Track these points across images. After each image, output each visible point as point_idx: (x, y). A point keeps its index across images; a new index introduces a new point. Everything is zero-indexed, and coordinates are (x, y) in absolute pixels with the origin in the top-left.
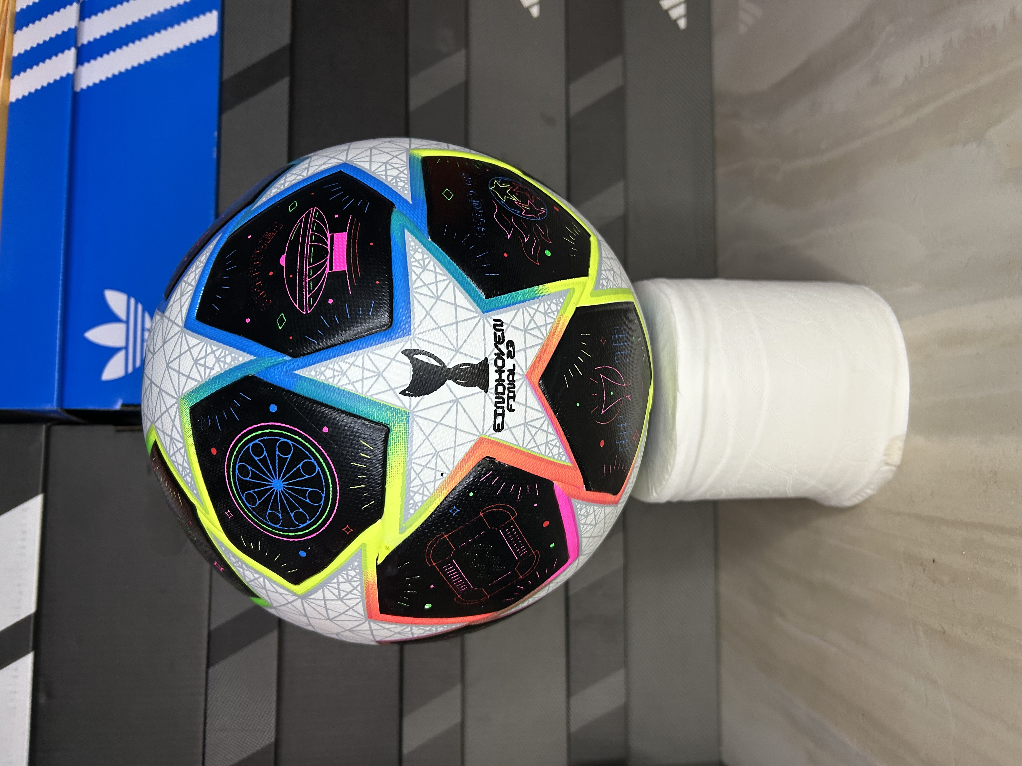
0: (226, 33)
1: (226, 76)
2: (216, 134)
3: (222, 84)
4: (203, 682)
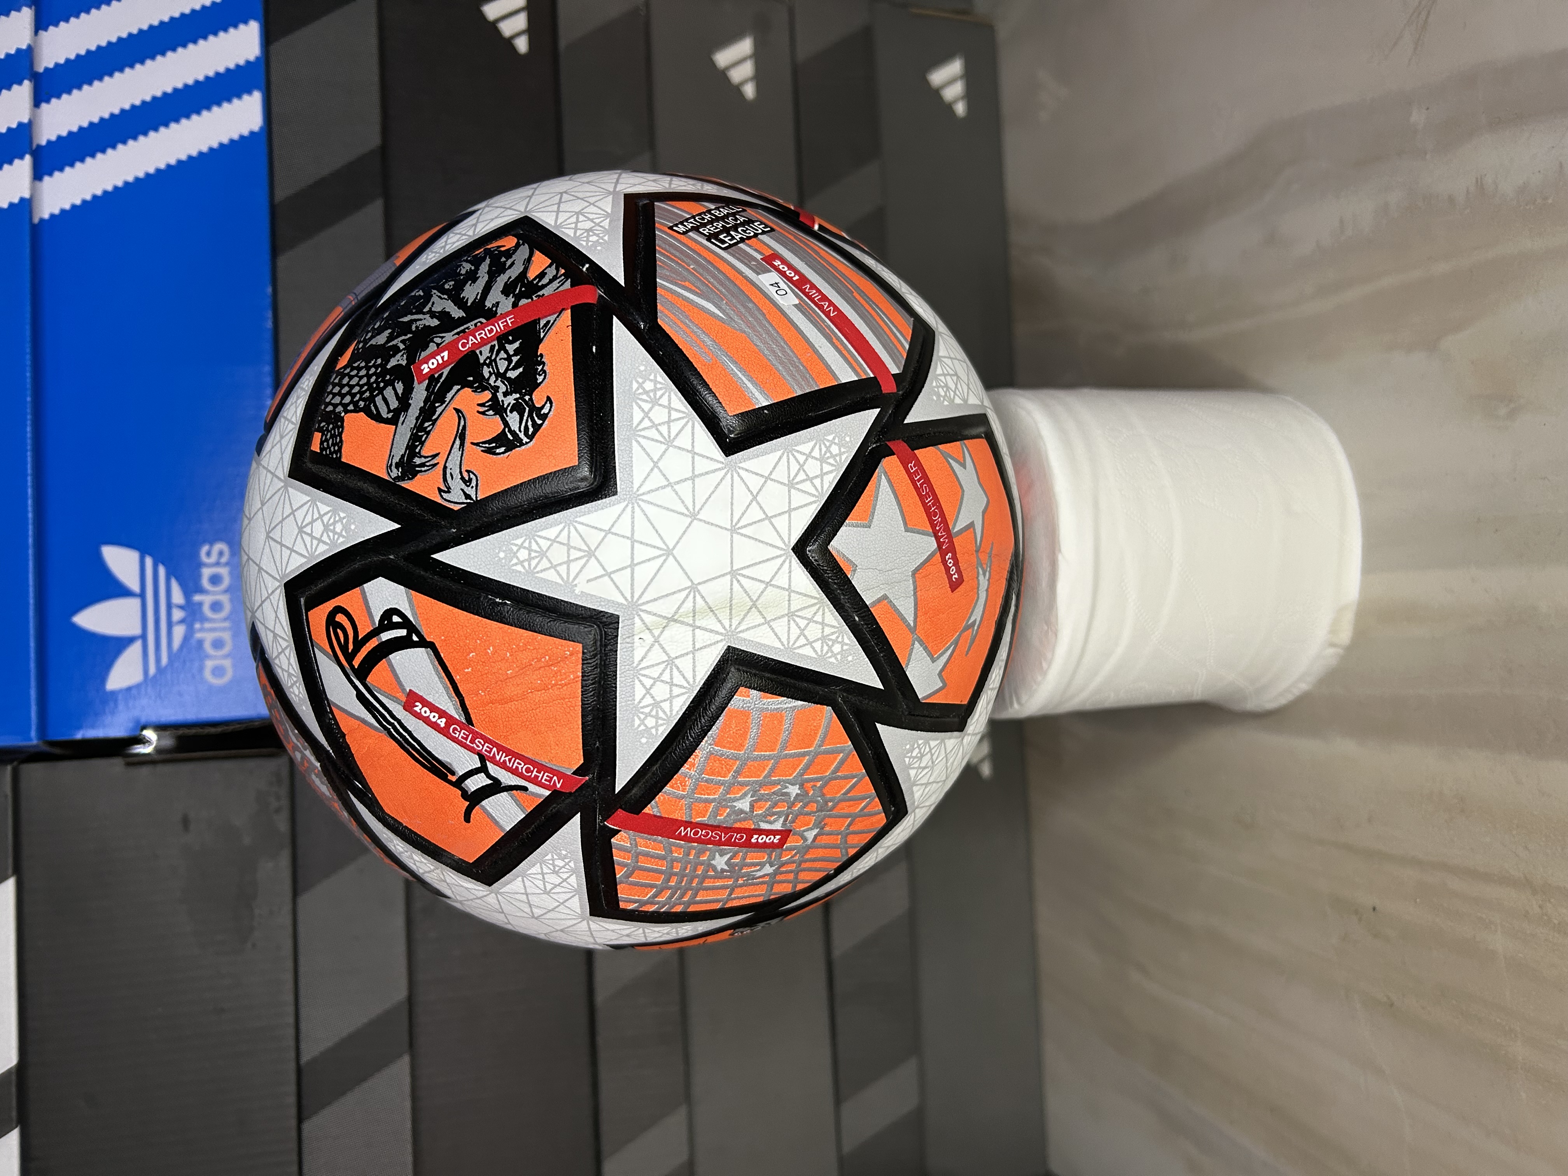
0: (275, 128)
1: (281, 194)
2: (269, 290)
3: (273, 209)
4: (293, 1145)
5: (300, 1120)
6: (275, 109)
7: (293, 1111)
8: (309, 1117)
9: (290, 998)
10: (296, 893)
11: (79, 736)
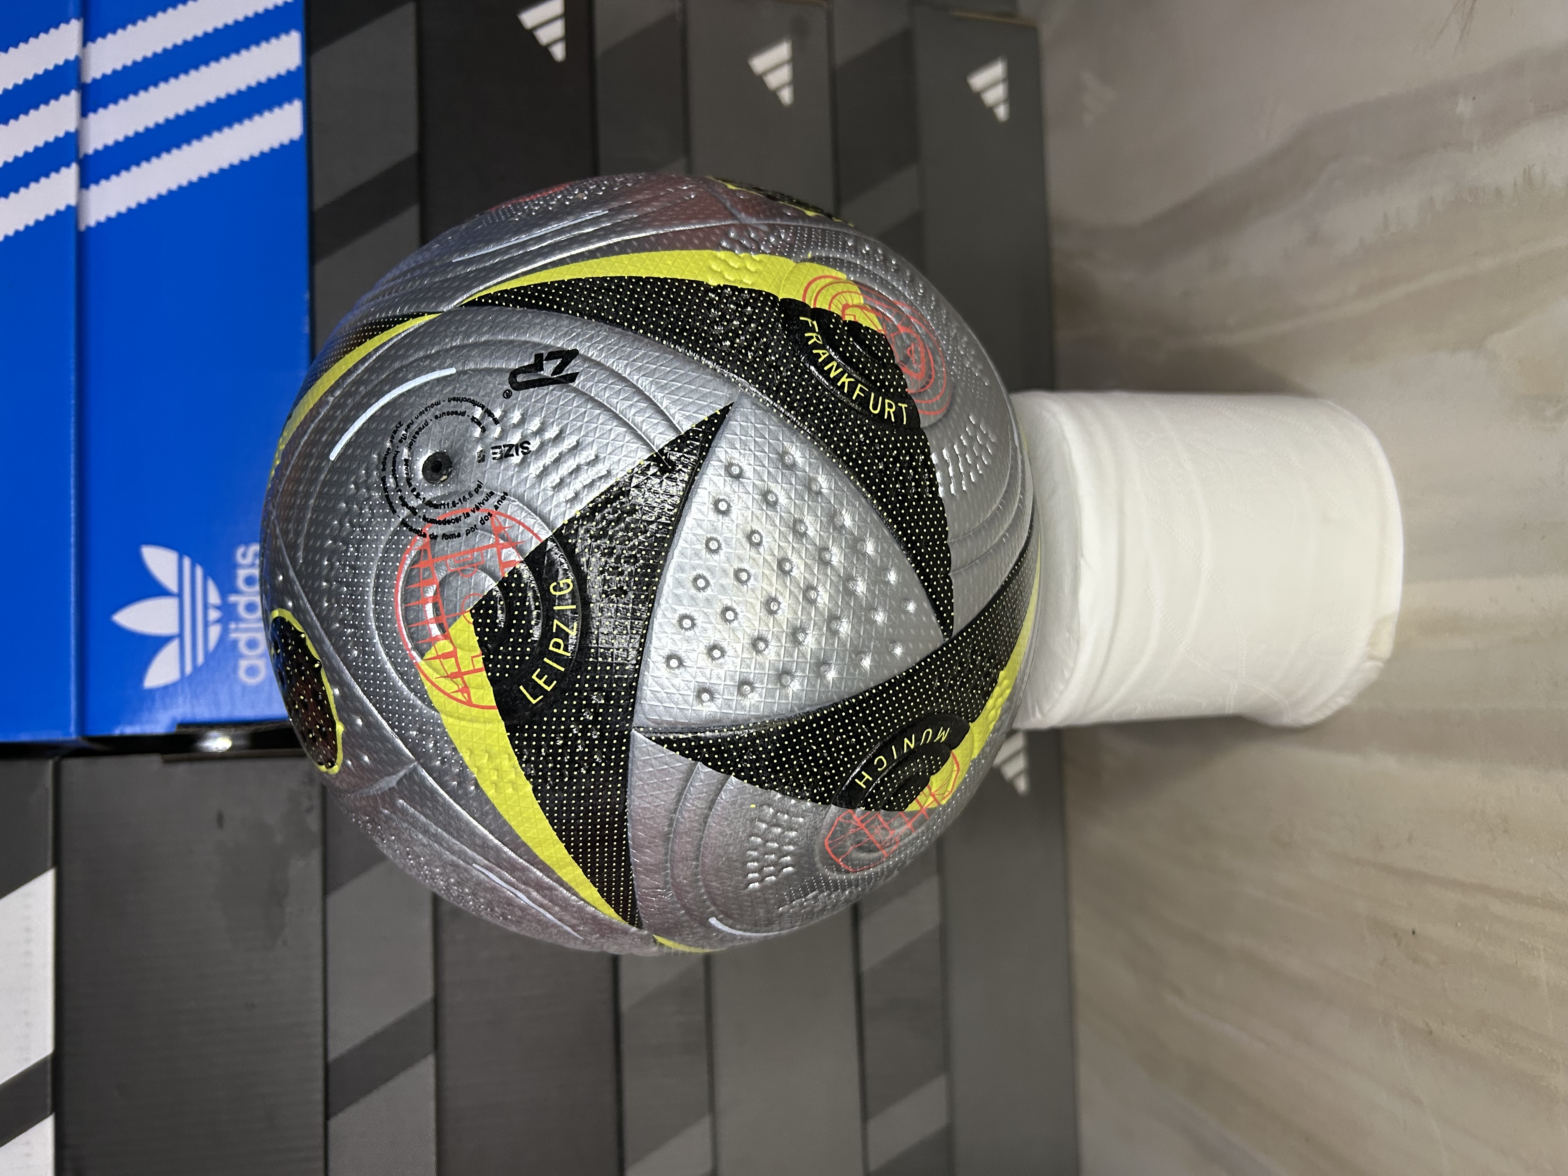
0: (315, 136)
1: (320, 202)
2: (307, 296)
3: (312, 216)
4: (320, 1141)
5: (327, 1117)
6: (315, 119)
7: (320, 1108)
8: (335, 1114)
9: (319, 995)
10: (326, 891)
11: (117, 732)
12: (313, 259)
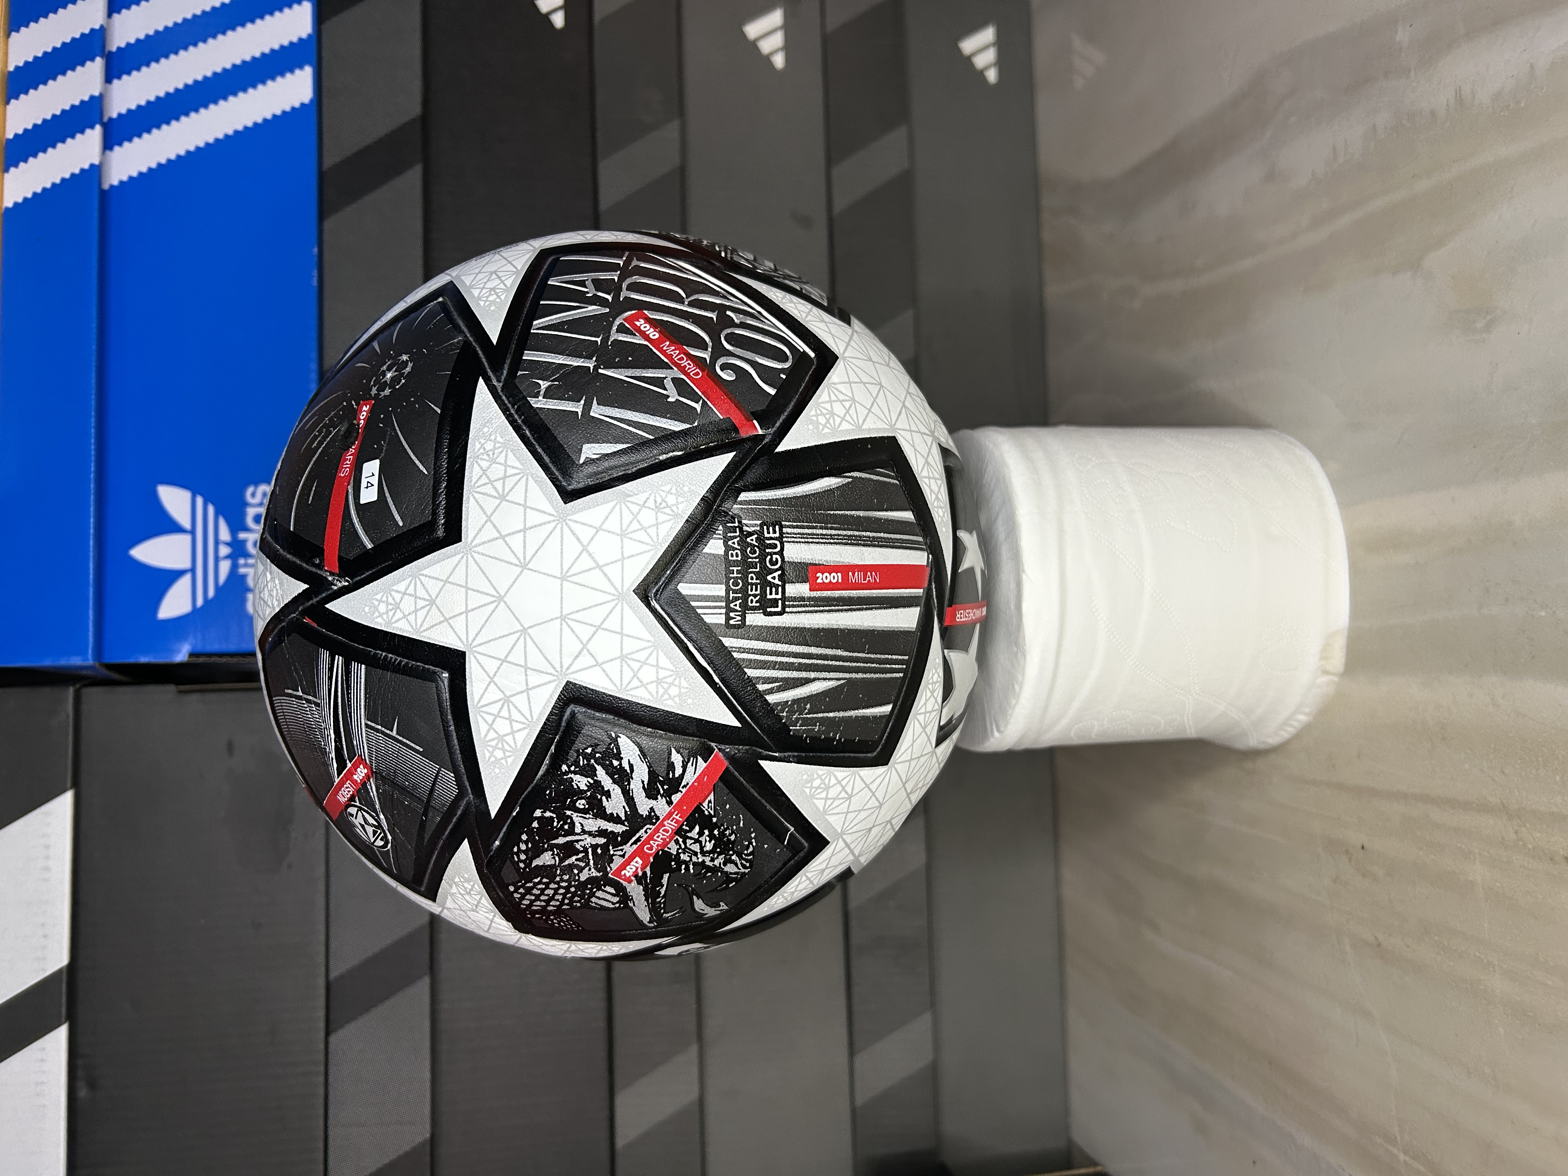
0: (324, 99)
2: (315, 250)
3: (321, 175)
5: (328, 1033)
6: (325, 83)
7: (322, 1024)
8: (336, 1030)
11: (132, 660)
12: (322, 216)
